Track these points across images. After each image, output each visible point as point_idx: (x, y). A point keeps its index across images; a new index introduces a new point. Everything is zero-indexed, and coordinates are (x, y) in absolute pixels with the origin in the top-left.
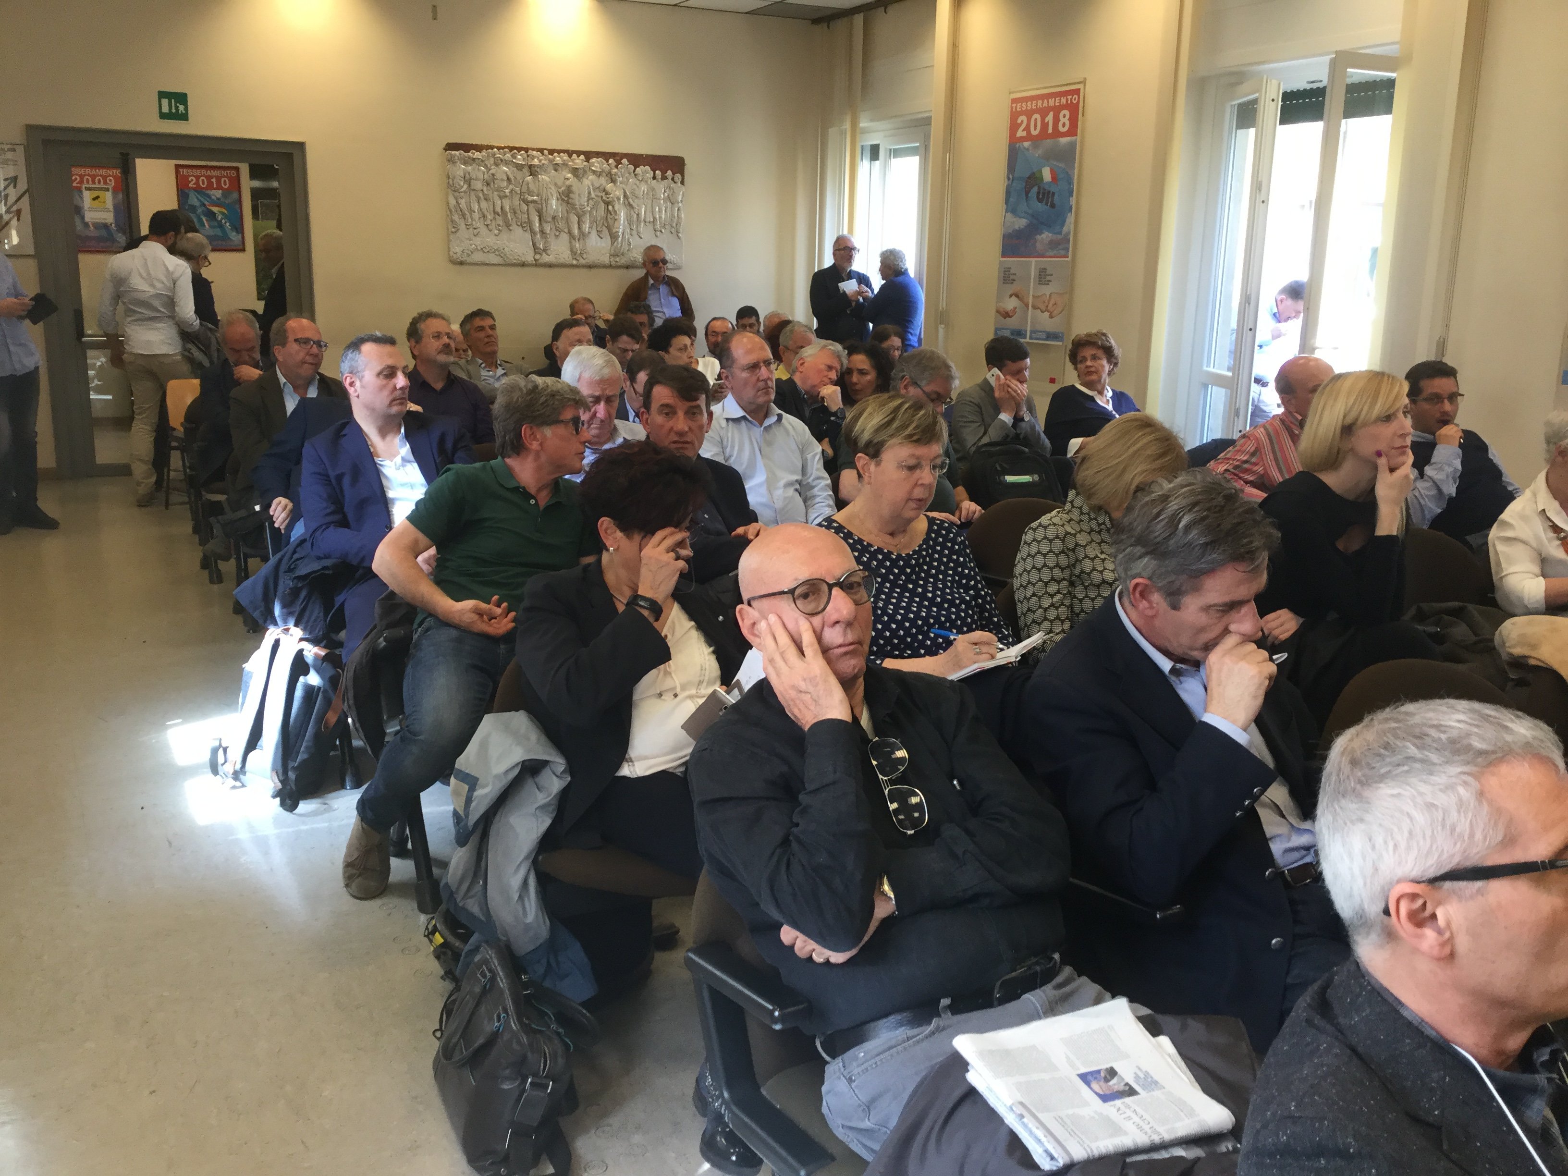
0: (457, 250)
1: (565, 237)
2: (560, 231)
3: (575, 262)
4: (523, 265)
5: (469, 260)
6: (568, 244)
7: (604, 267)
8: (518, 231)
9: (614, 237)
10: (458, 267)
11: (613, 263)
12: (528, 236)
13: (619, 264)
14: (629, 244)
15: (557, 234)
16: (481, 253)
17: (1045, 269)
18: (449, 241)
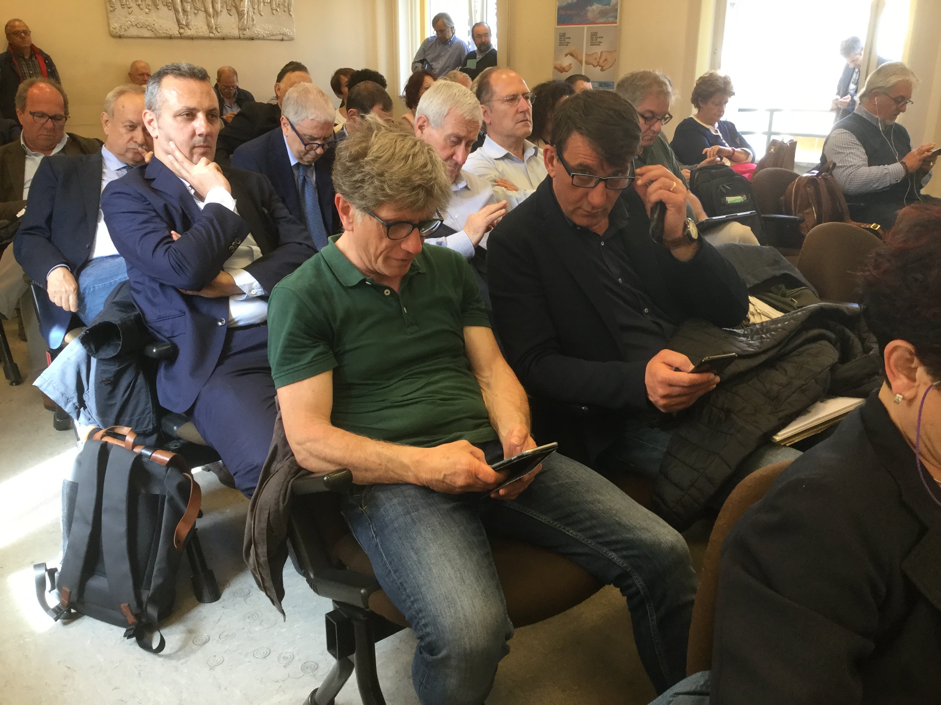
0: (115, 25)
1: (202, 15)
2: (198, 10)
3: (211, 35)
4: (170, 38)
5: (126, 34)
6: (205, 20)
7: (234, 38)
8: (164, 10)
9: (240, 14)
10: (118, 40)
11: (242, 36)
12: (172, 13)
13: (245, 36)
14: (253, 20)
15: (196, 12)
16: (135, 27)
17: (597, 33)
18: (108, 18)
